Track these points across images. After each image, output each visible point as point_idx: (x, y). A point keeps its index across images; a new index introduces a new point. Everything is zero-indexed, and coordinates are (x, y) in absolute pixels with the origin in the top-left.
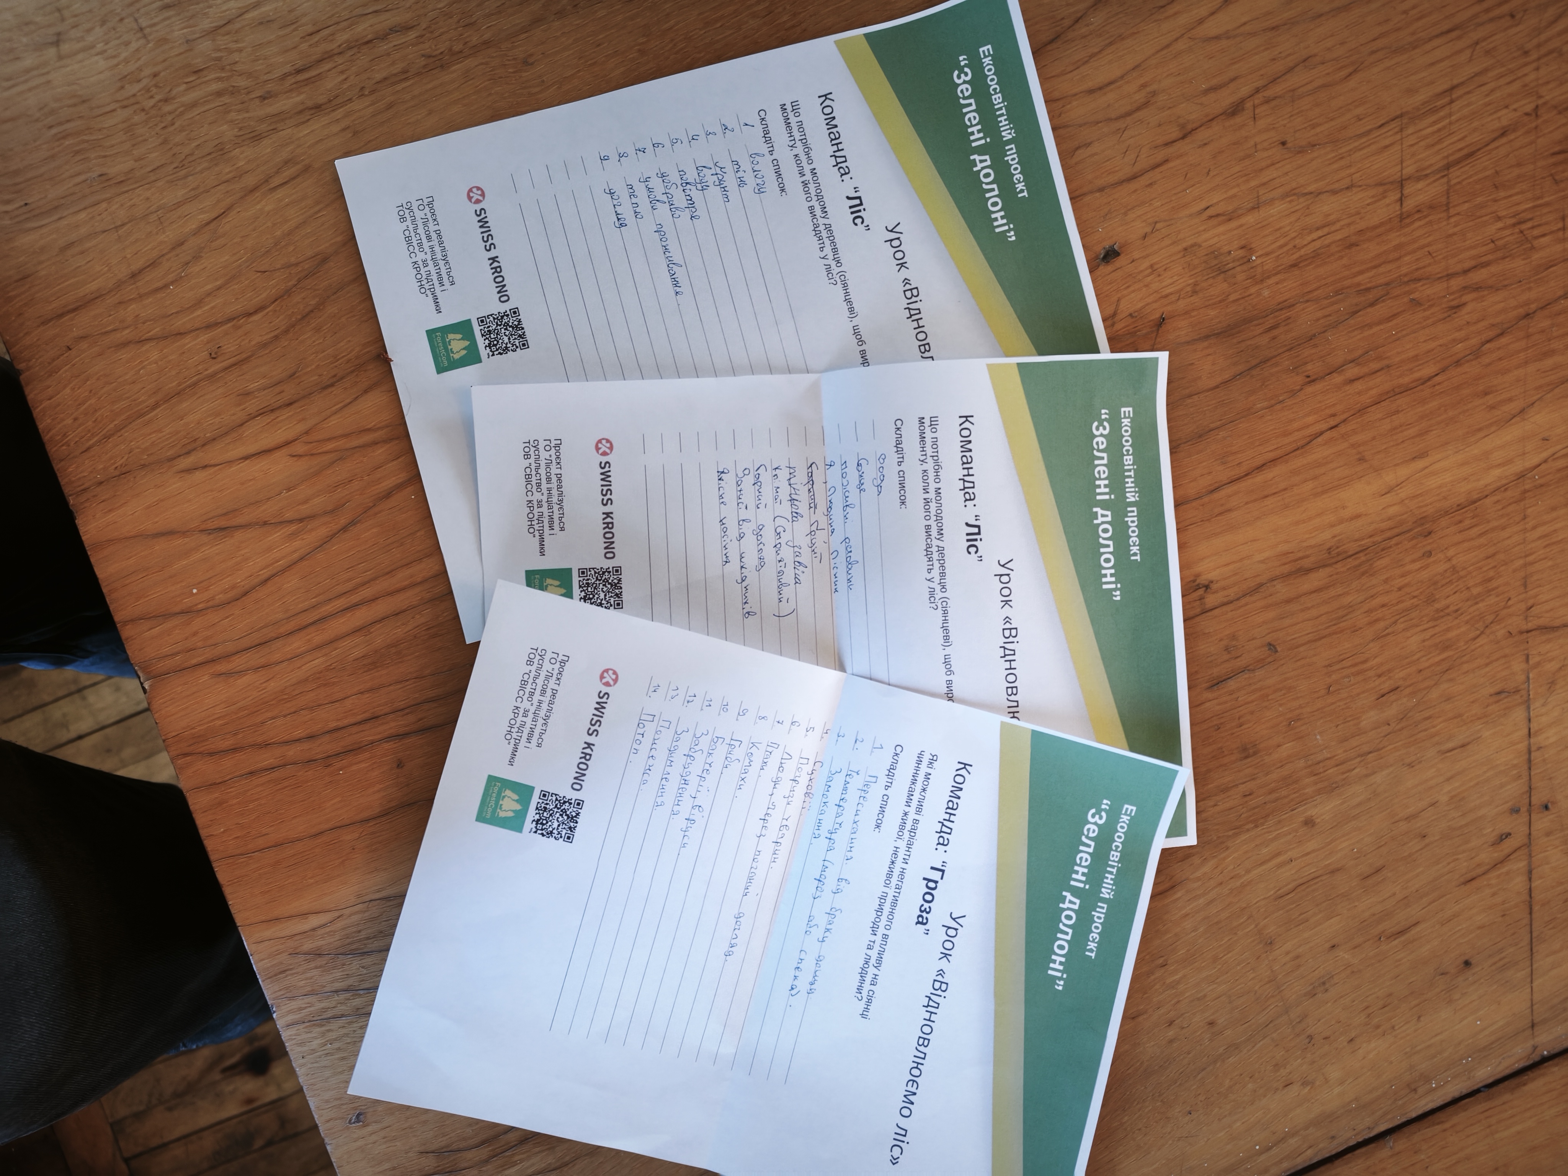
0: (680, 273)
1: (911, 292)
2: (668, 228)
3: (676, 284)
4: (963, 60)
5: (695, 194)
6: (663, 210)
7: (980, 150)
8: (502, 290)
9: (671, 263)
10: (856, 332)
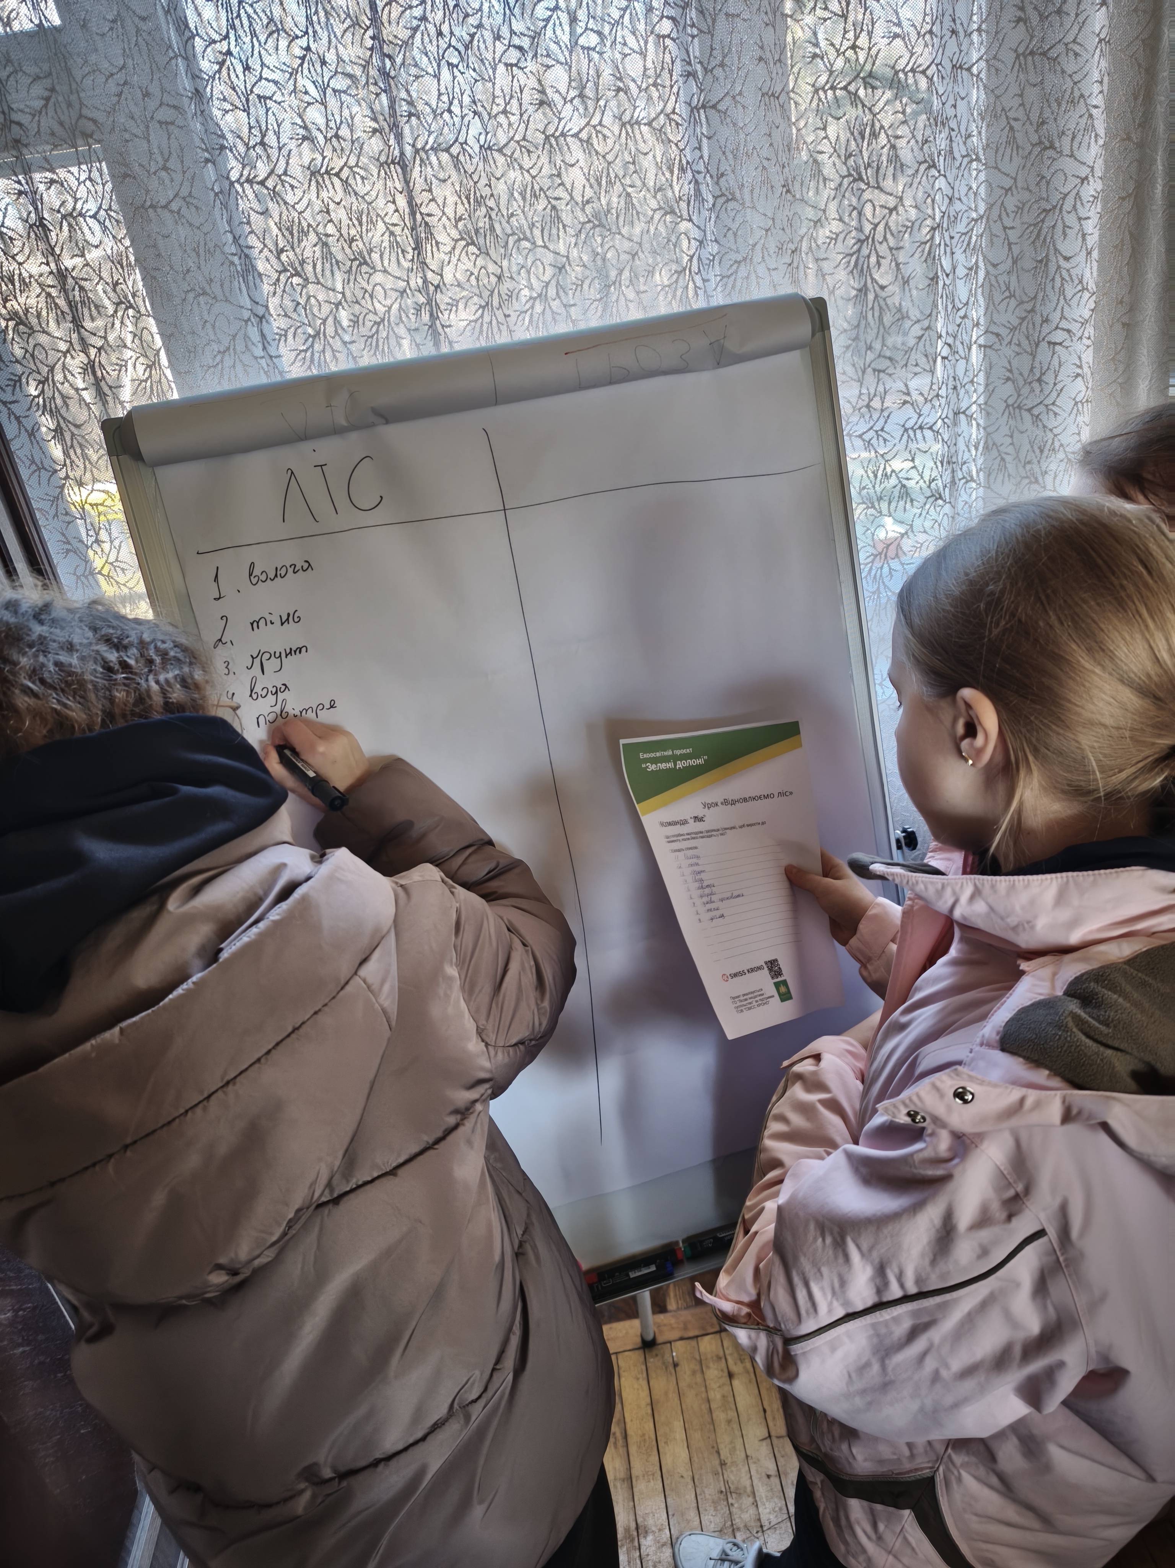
0: (735, 894)
1: (726, 802)
2: (721, 896)
3: (738, 896)
4: (644, 766)
5: (705, 884)
6: (714, 898)
7: (675, 765)
8: (760, 968)
9: (732, 897)
10: (741, 827)
